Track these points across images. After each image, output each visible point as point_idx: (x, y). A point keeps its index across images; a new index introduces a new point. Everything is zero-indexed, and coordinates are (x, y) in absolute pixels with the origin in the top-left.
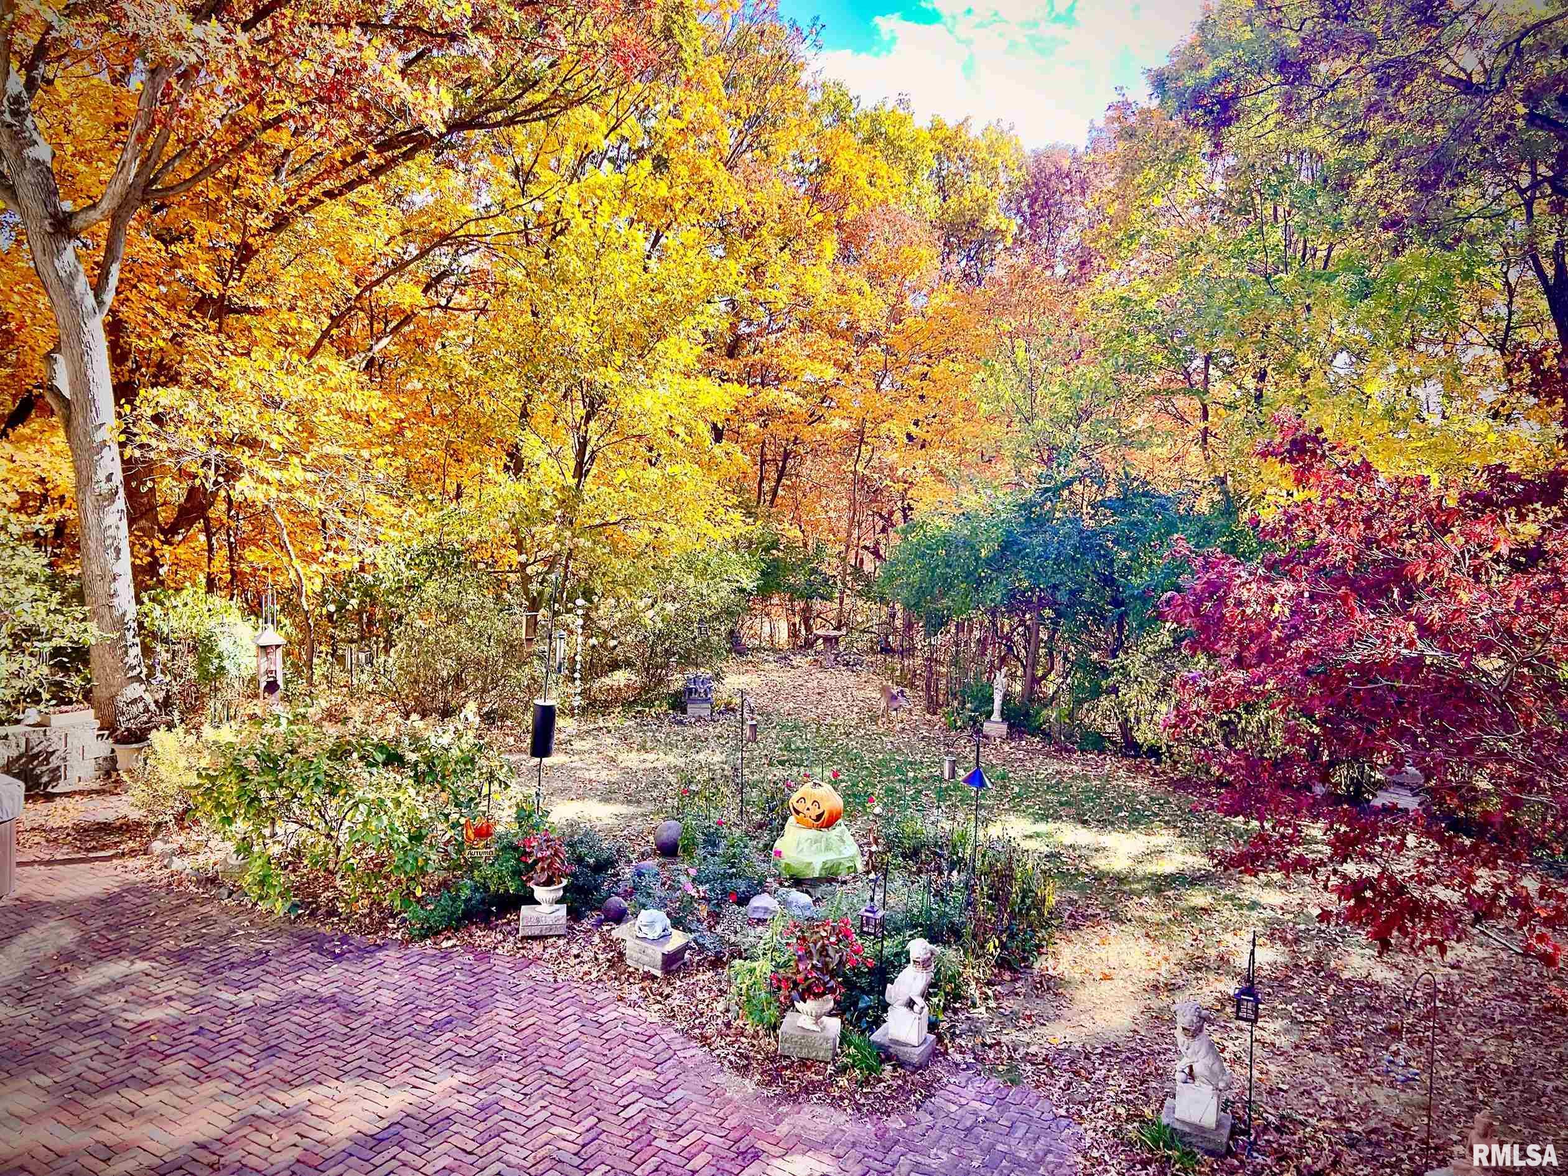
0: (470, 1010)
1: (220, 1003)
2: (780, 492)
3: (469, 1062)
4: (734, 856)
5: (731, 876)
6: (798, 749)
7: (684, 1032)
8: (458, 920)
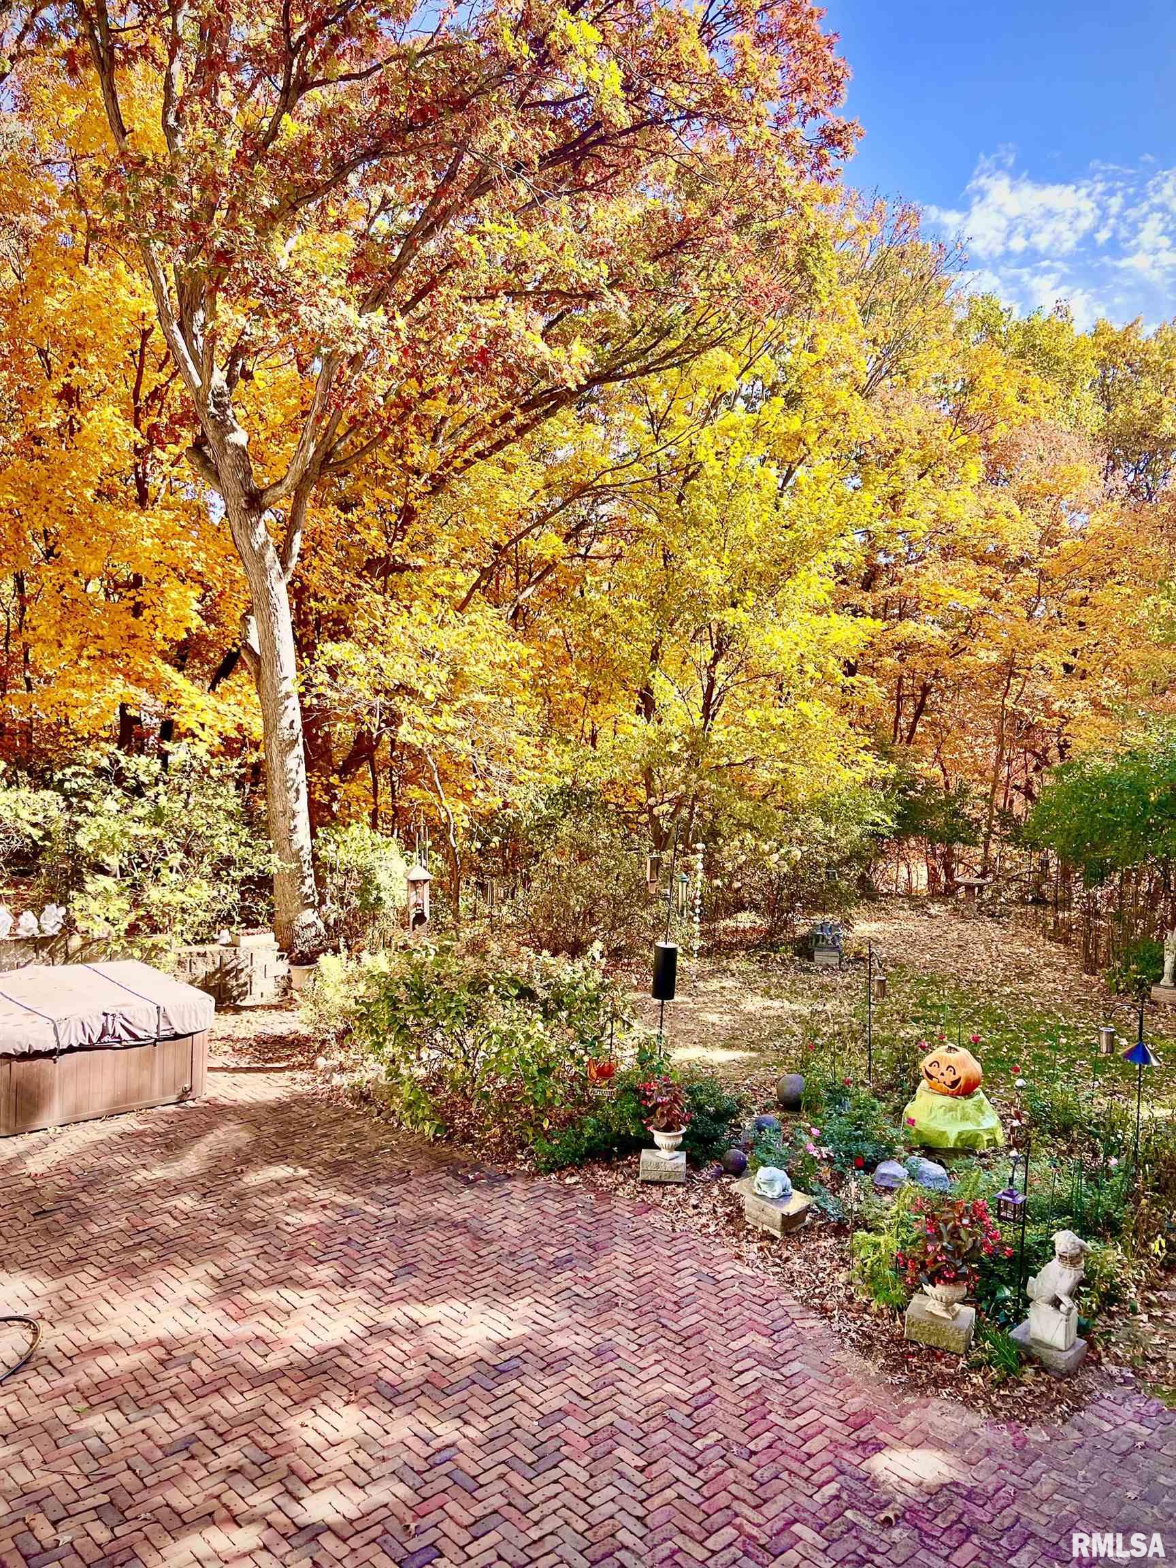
0: (590, 1251)
1: (367, 1217)
2: (919, 729)
3: (587, 1304)
4: (860, 1118)
5: (857, 1139)
6: (934, 1006)
7: (804, 1301)
8: (582, 1157)
